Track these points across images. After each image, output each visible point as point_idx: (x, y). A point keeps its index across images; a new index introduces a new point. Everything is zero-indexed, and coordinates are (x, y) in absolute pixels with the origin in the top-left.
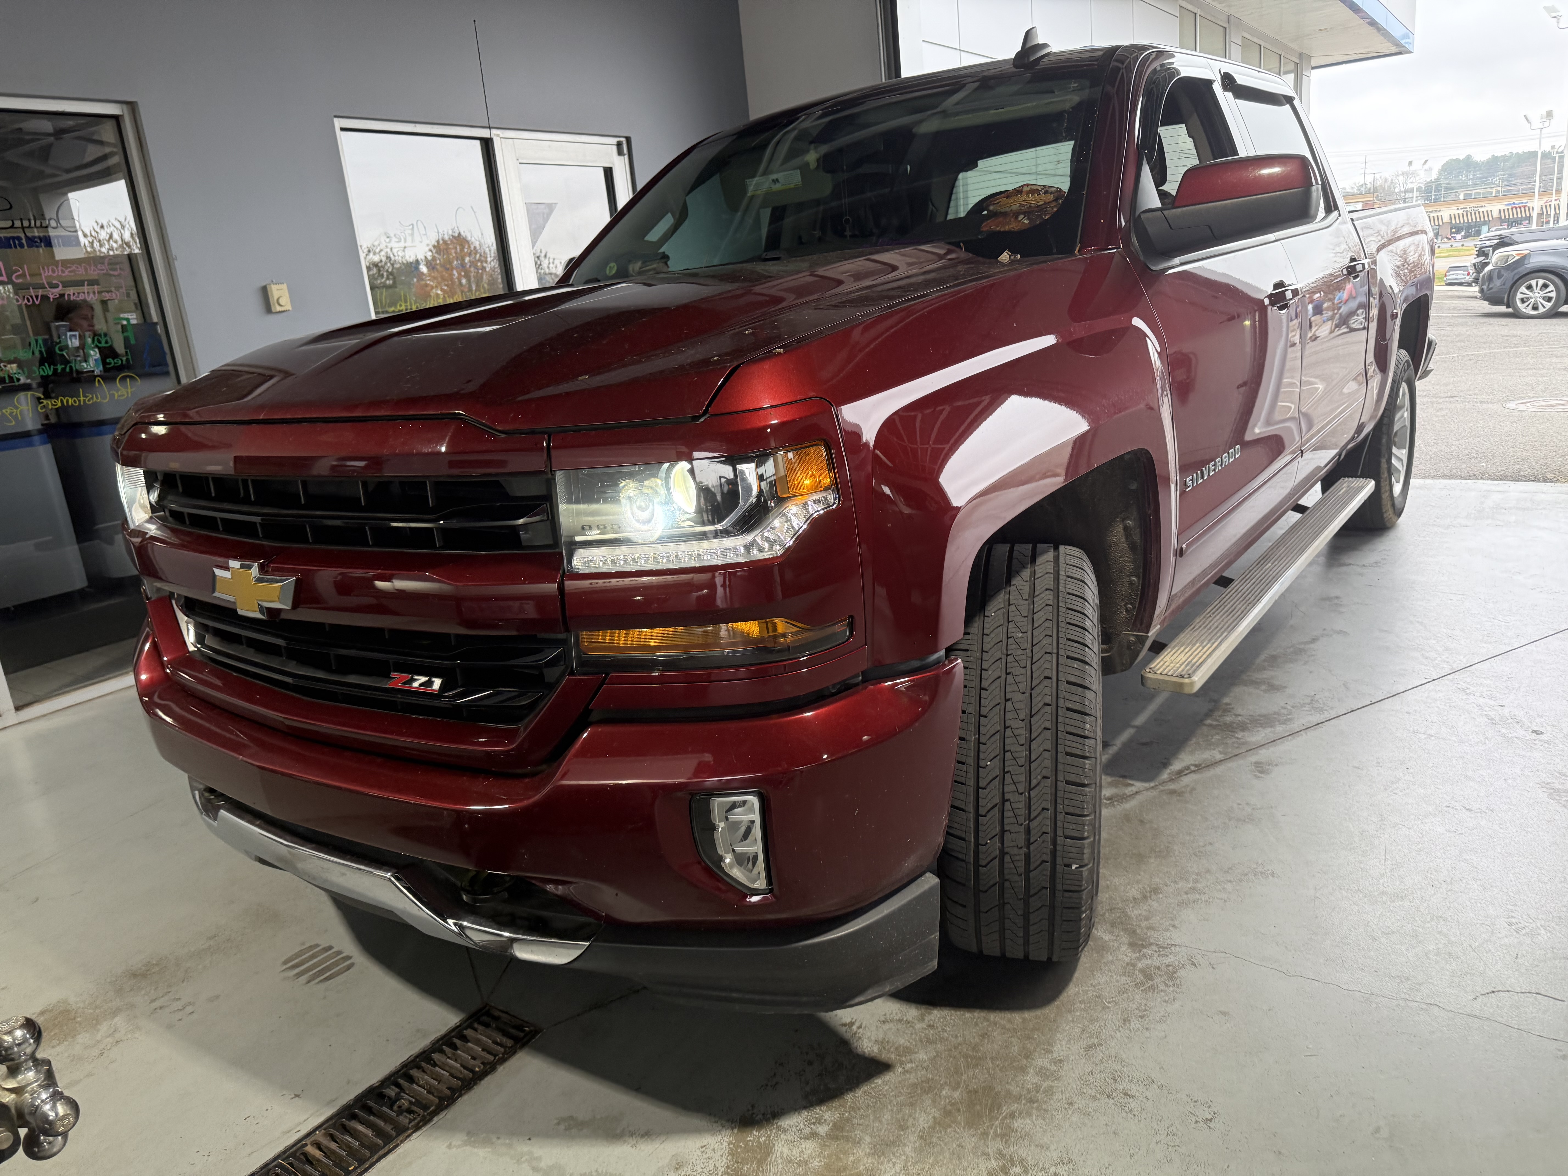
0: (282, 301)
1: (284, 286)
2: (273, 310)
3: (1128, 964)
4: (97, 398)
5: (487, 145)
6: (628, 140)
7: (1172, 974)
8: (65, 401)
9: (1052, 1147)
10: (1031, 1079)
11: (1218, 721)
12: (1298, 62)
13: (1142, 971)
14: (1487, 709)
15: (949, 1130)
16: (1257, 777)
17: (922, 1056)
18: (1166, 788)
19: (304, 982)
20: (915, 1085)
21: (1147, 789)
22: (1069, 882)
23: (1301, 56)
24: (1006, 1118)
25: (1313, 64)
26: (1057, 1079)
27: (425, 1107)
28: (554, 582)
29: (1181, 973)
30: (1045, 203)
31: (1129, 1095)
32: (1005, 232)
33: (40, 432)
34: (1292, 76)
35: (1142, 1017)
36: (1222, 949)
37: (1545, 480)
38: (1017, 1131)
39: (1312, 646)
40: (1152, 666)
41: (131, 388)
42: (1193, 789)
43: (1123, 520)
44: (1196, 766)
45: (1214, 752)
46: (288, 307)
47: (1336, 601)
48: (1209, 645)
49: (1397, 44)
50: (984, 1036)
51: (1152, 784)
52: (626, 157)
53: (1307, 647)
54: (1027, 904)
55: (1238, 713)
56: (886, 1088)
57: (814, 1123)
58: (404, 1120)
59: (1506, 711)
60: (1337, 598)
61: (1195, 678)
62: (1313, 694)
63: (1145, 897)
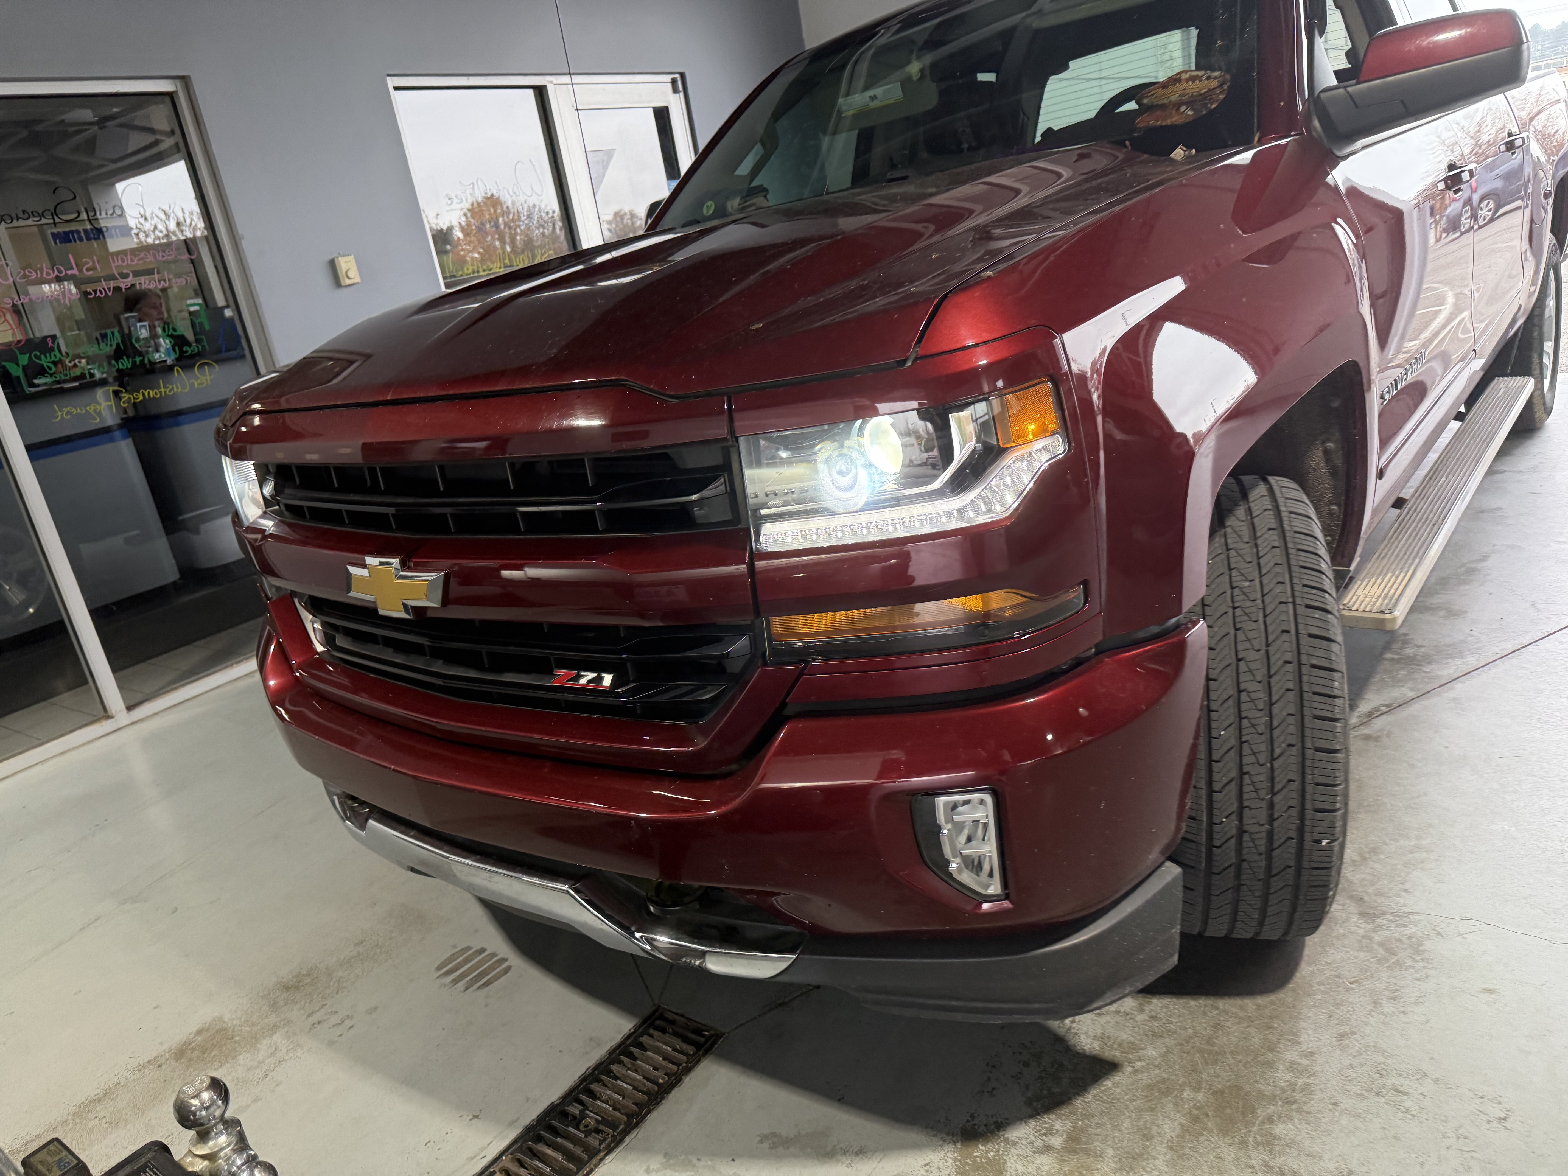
0: (350, 274)
1: (352, 258)
2: (343, 284)
3: (1363, 937)
4: (177, 388)
5: (541, 93)
6: (682, 75)
7: (1416, 948)
8: (146, 394)
9: (1326, 1157)
10: (1283, 1076)
11: (1398, 654)
13: (1381, 944)
15: (1201, 1139)
17: (1151, 1052)
19: (463, 989)
20: (1149, 1086)
22: (1317, 859)
24: (1263, 1123)
26: (1313, 1075)
27: (613, 1126)
28: (744, 563)
29: (1427, 945)
30: (1209, 90)
31: (1400, 1092)
32: (1166, 126)
33: (121, 426)
35: (1394, 999)
36: (1468, 916)
38: (1280, 1139)
39: (1484, 564)
40: (1345, 602)
41: (210, 375)
42: (1390, 733)
43: (1323, 442)
44: (1387, 706)
45: (1404, 689)
46: (357, 279)
47: (1498, 513)
48: (1402, 575)
50: (1216, 1026)
52: (682, 94)
53: (1480, 566)
54: (1267, 886)
55: (1420, 644)
56: (1118, 1090)
57: (1045, 1135)
58: (593, 1141)
60: (1499, 509)
61: (1397, 613)
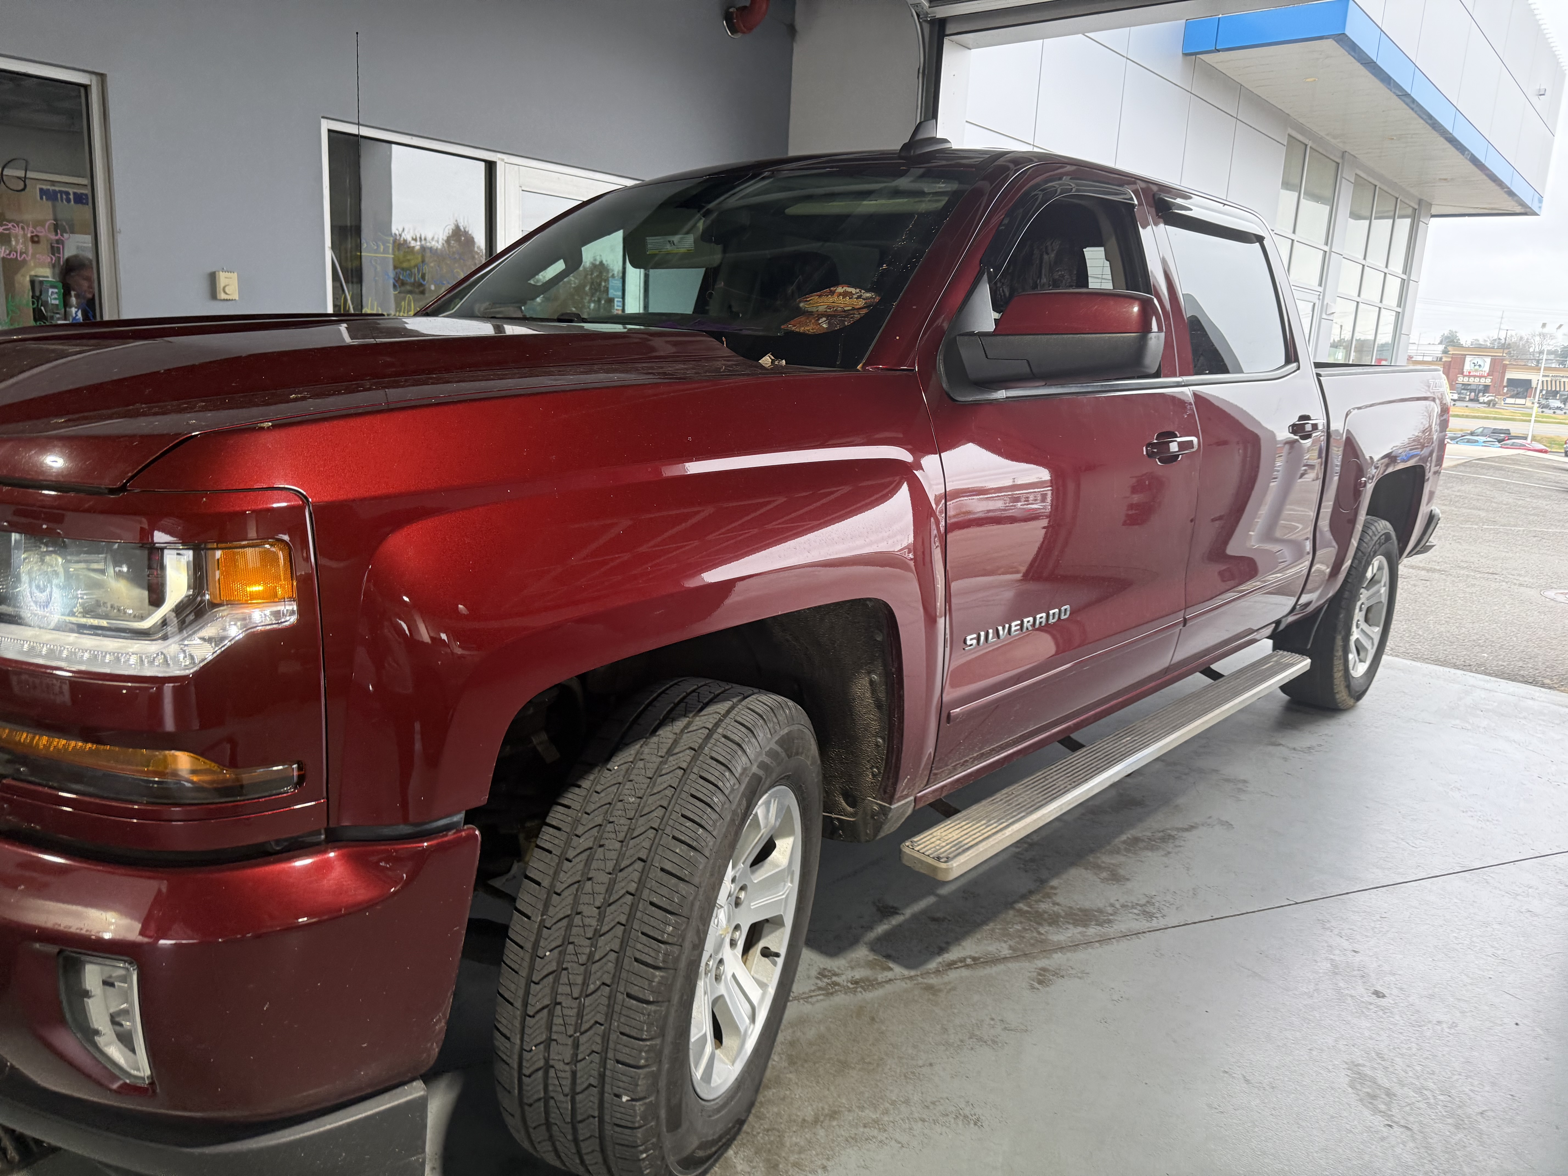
0: (229, 290)
5: (490, 168)
11: (1030, 906)
12: (1416, 207)
14: (1337, 952)
16: (1032, 987)
18: (925, 981)
21: (904, 978)
22: (618, 1115)
23: (1420, 202)
25: (1433, 212)
34: (1408, 221)
37: (1543, 685)
39: (1186, 834)
42: (954, 989)
43: (868, 673)
44: (973, 959)
45: (1004, 945)
47: (1240, 786)
49: (1522, 204)
51: (913, 973)
53: (1179, 834)
54: (575, 1129)
55: (1057, 901)
59: (1358, 958)
60: (1245, 781)
61: (955, 864)
62: (1154, 893)
63: (816, 1121)
